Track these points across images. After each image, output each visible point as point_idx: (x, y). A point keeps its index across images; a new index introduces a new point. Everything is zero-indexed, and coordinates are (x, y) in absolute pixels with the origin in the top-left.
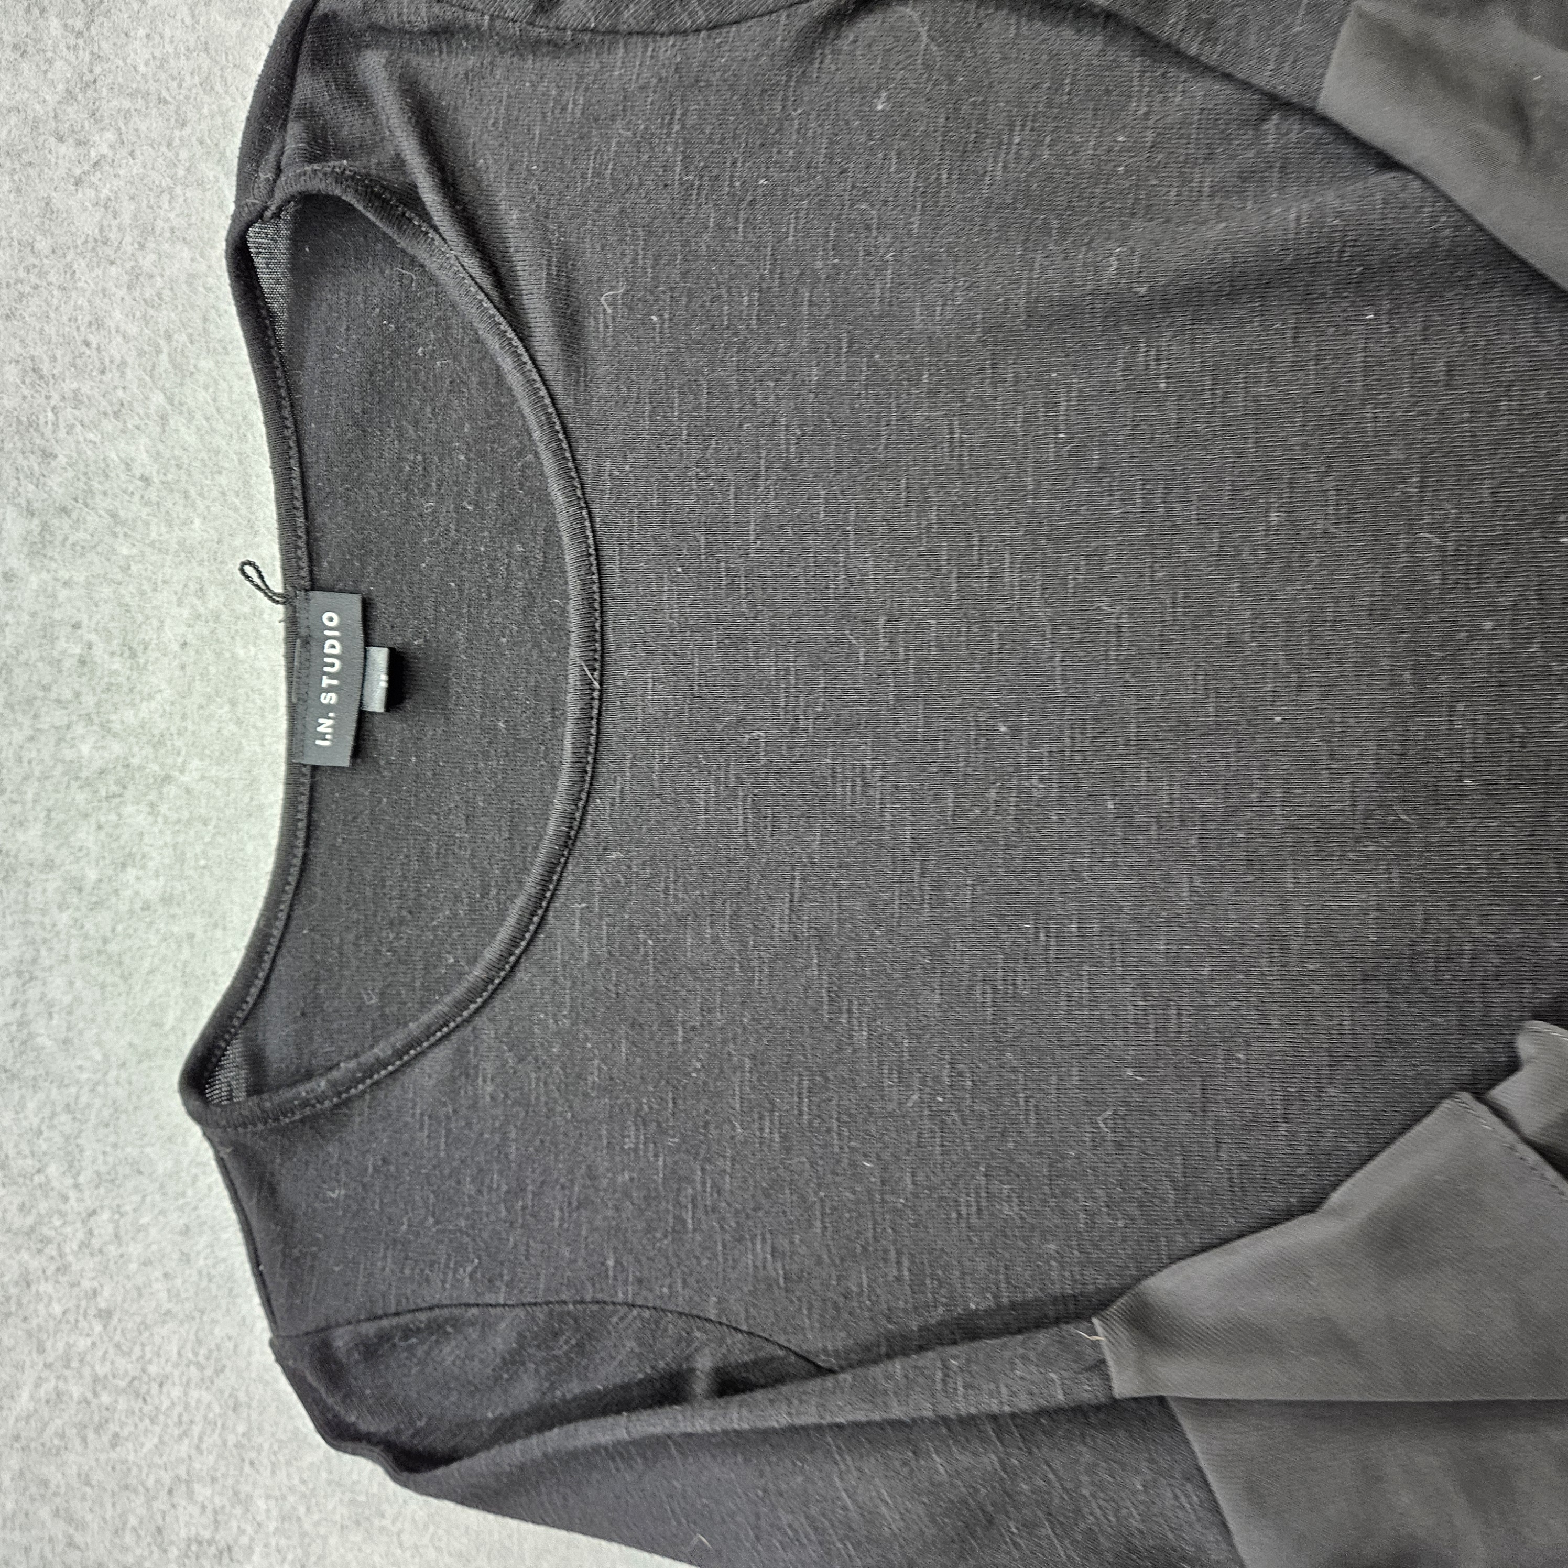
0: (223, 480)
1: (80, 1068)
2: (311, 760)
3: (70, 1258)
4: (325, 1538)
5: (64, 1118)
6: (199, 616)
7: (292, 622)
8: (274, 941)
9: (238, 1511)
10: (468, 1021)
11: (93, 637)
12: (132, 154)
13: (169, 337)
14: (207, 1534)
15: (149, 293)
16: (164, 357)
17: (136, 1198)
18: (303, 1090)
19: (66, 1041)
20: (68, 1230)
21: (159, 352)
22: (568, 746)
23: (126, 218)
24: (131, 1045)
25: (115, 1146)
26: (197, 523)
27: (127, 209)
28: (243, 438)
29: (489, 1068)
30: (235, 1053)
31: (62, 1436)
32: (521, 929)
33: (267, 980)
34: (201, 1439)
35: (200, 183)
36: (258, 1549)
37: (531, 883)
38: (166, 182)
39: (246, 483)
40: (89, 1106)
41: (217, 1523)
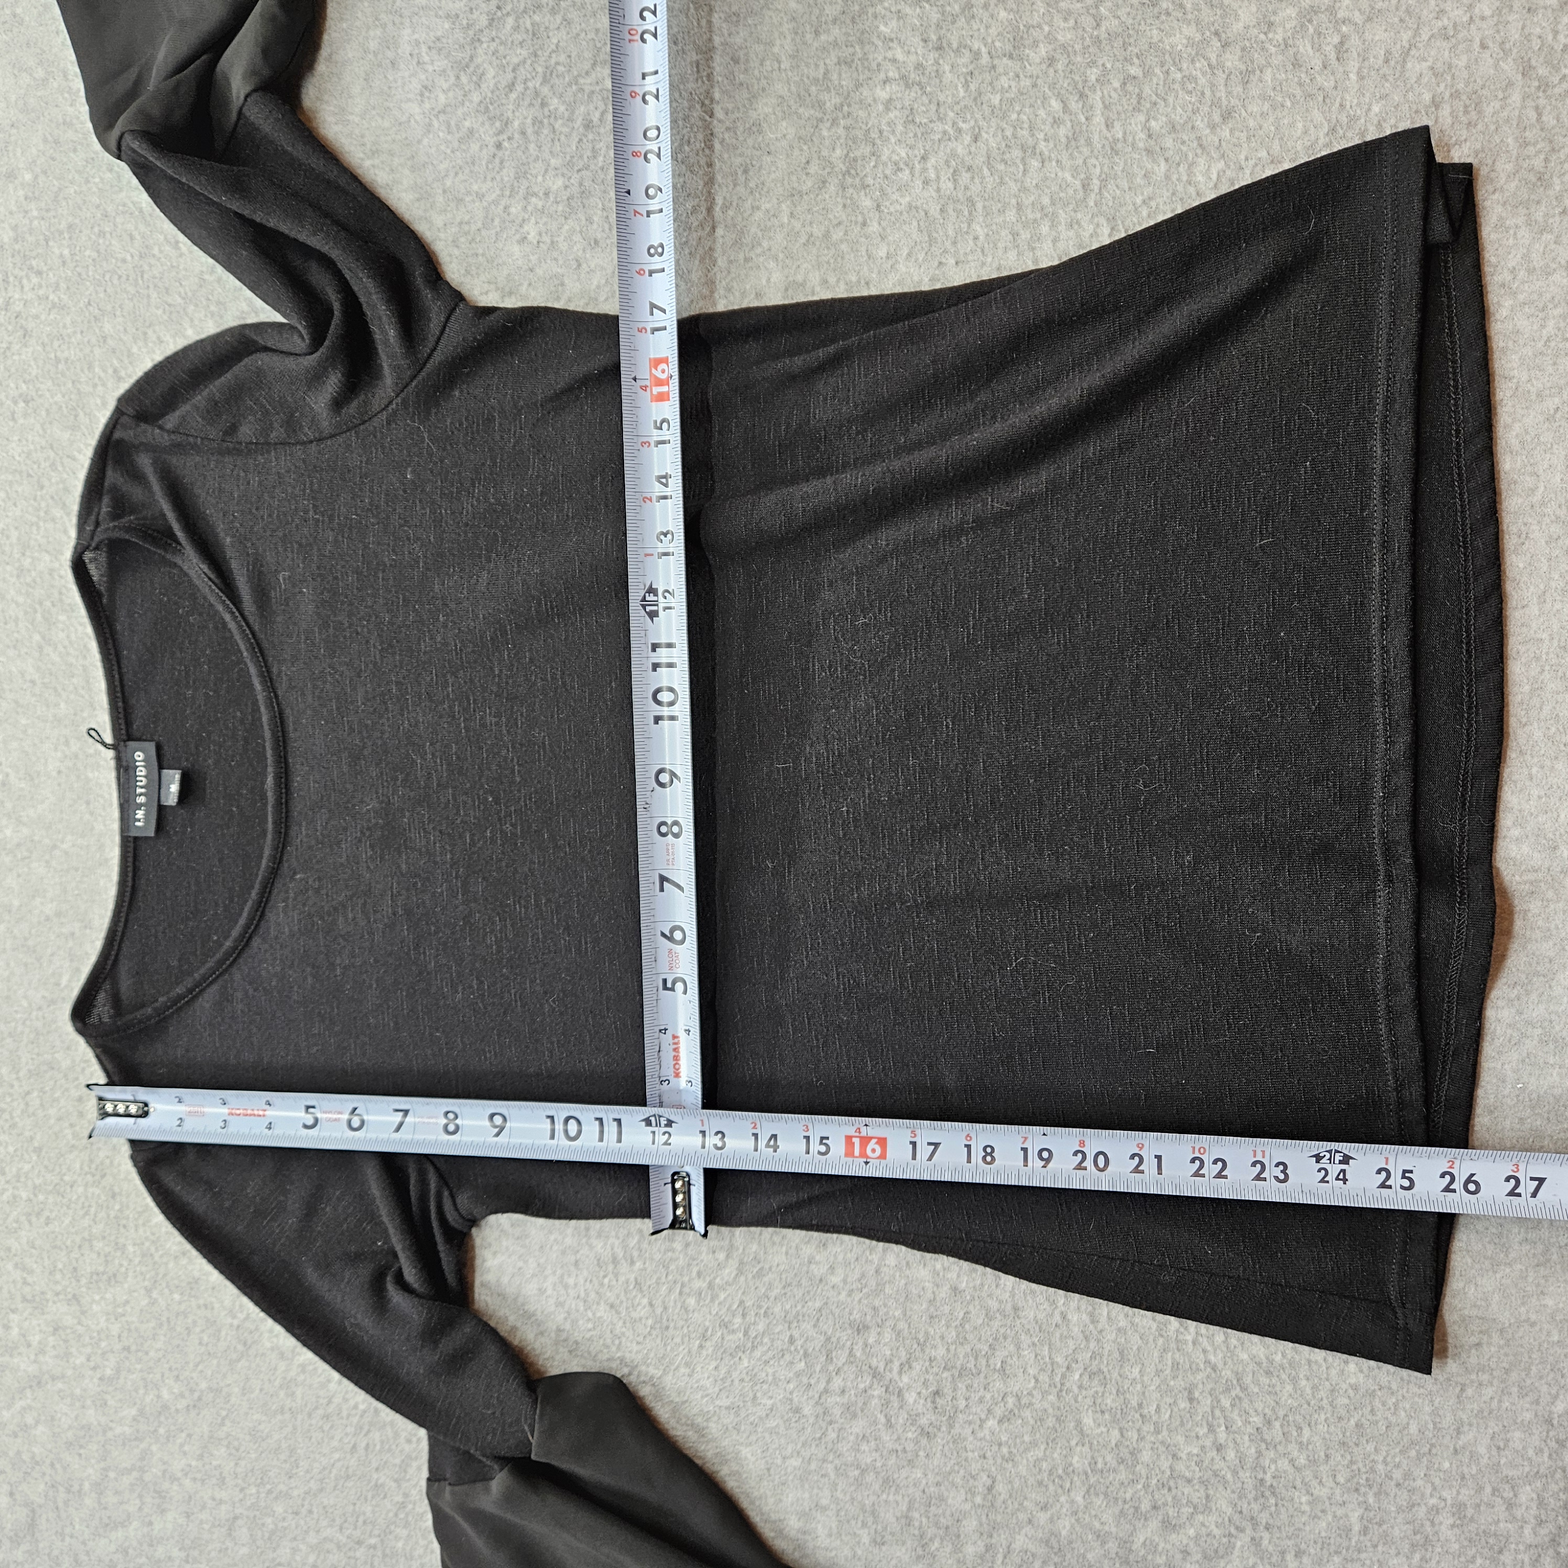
0: (75, 680)
1: (16, 1012)
2: (134, 834)
3: (17, 1119)
4: (166, 1264)
5: (9, 1040)
6: (66, 757)
7: (118, 759)
8: (119, 934)
9: (118, 1254)
10: (226, 970)
11: (9, 770)
12: (15, 504)
13: (41, 603)
14: (101, 1269)
15: (29, 580)
16: (39, 616)
17: (52, 1083)
18: (138, 1015)
19: (8, 997)
20: (15, 1104)
21: (36, 611)
22: (270, 819)
23: (14, 540)
24: (44, 997)
25: (38, 1054)
26: (63, 705)
27: (14, 534)
28: (85, 657)
29: (239, 995)
30: (101, 997)
31: (17, 1221)
32: (251, 919)
33: (117, 955)
34: (95, 1215)
35: (53, 520)
36: (131, 1274)
37: (254, 894)
38: (35, 519)
39: (88, 682)
40: (22, 1033)
41: (107, 1262)
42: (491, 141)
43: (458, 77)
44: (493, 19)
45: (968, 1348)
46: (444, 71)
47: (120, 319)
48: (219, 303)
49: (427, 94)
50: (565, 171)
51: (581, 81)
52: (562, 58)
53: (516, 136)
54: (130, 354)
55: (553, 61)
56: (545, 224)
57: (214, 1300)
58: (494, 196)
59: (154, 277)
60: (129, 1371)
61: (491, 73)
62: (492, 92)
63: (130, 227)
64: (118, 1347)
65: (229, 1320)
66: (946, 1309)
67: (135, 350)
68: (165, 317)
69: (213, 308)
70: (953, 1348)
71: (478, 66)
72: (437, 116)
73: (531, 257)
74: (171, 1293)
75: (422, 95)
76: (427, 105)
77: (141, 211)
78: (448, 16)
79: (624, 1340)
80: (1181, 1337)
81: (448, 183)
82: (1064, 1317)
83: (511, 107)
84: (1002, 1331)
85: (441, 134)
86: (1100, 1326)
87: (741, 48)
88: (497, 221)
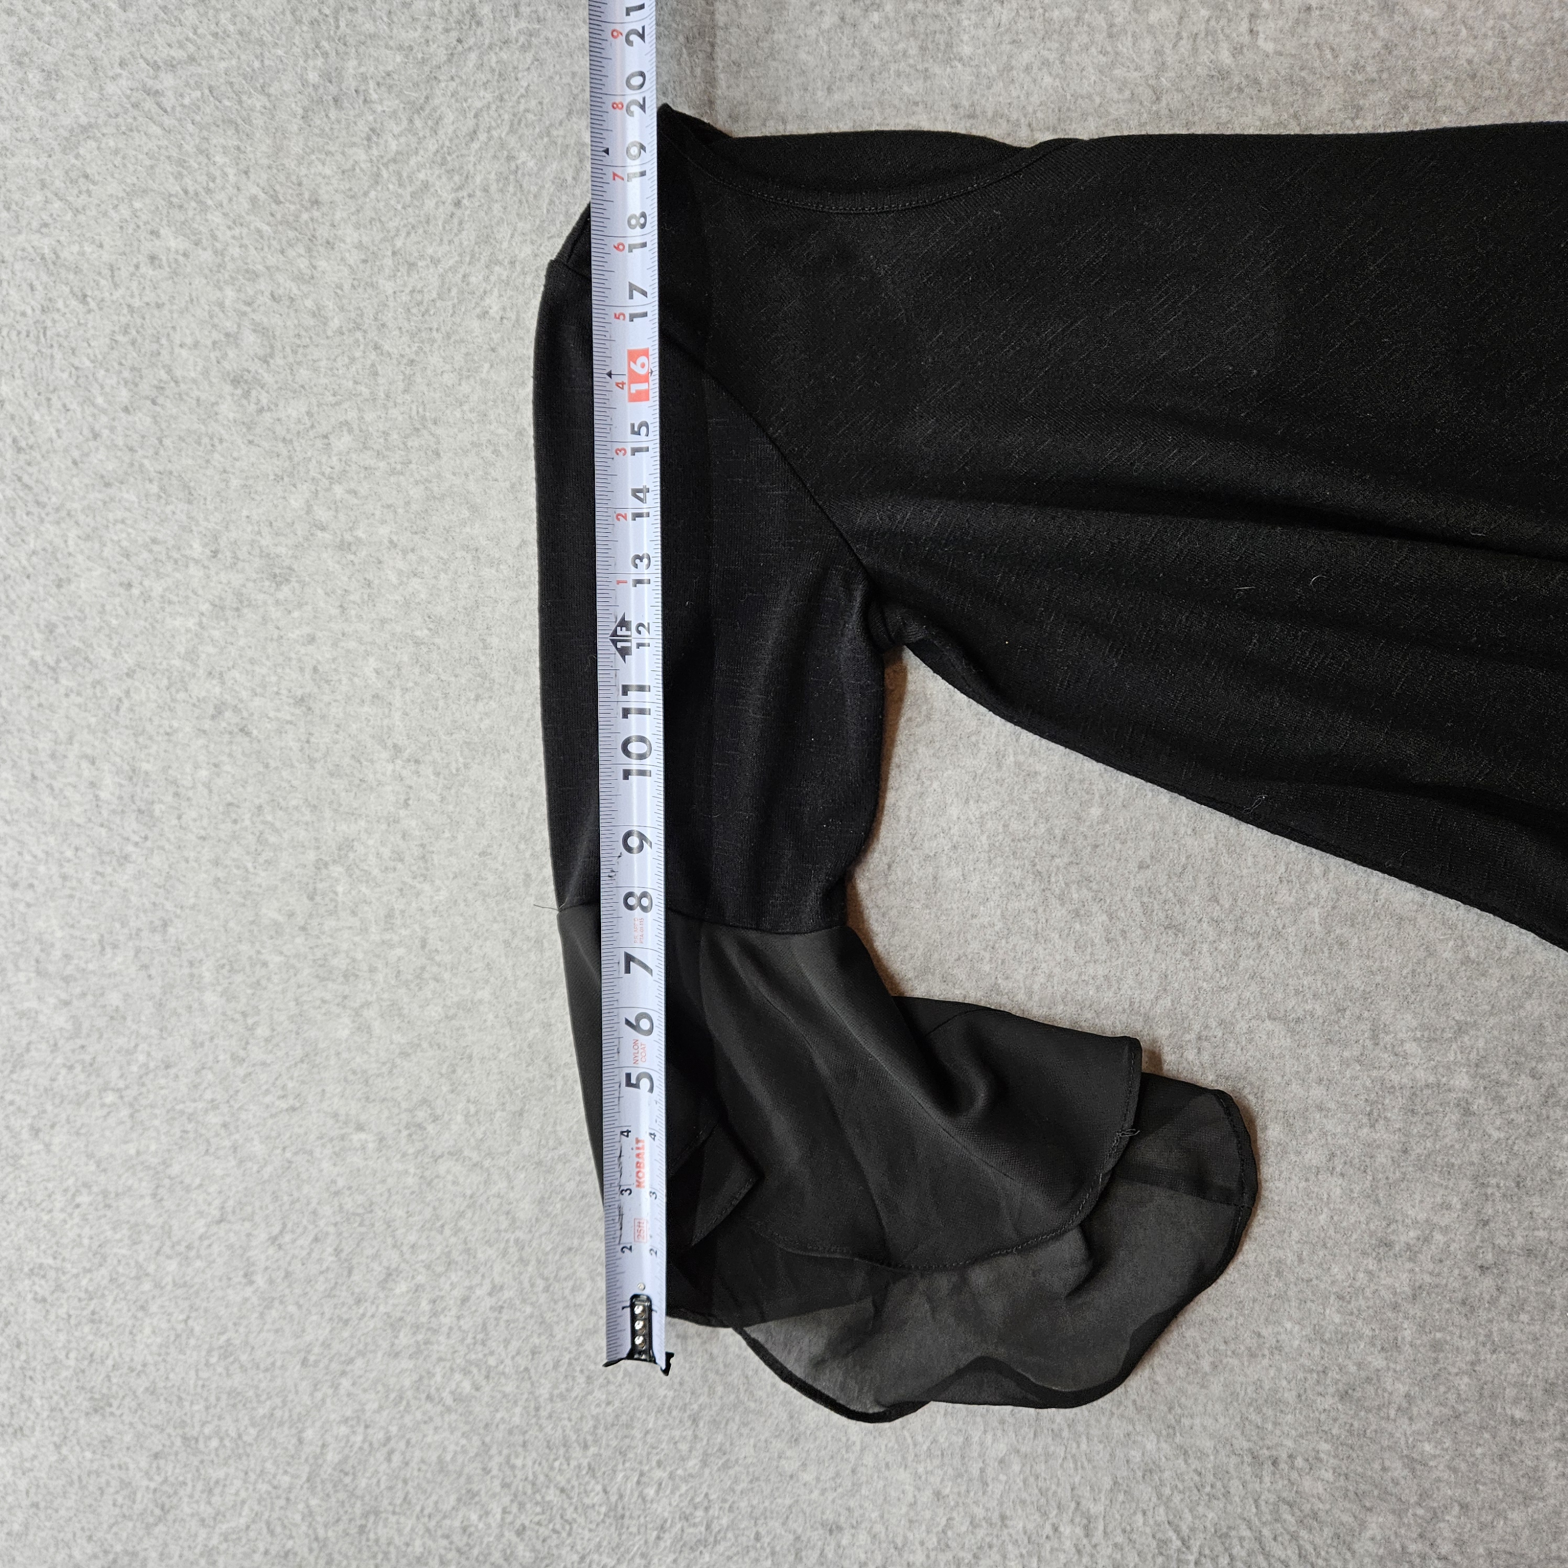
9: (25, 1406)
36: (38, 1428)
41: (12, 1414)
42: (449, 197)
43: (411, 121)
44: (452, 54)
45: (949, 1555)
46: (395, 112)
47: (20, 382)
48: (133, 369)
49: (375, 138)
50: (534, 237)
51: (555, 133)
52: (533, 103)
53: (478, 193)
54: (31, 422)
55: (522, 107)
56: (510, 297)
57: (128, 1460)
58: (451, 262)
59: (58, 335)
60: (39, 1527)
61: (450, 117)
62: (451, 140)
63: (31, 275)
64: (26, 1503)
65: (145, 1483)
66: (928, 1514)
67: (37, 417)
68: (72, 382)
69: (126, 374)
70: (933, 1554)
71: (434, 109)
72: (386, 165)
73: (494, 336)
74: (83, 1450)
75: (369, 139)
76: (375, 152)
77: (43, 258)
78: (400, 48)
79: (575, 1526)
80: (1182, 1557)
81: (399, 243)
82: (1056, 1529)
83: (472, 159)
84: (988, 1539)
85: (391, 186)
86: (1094, 1541)
88: (454, 292)
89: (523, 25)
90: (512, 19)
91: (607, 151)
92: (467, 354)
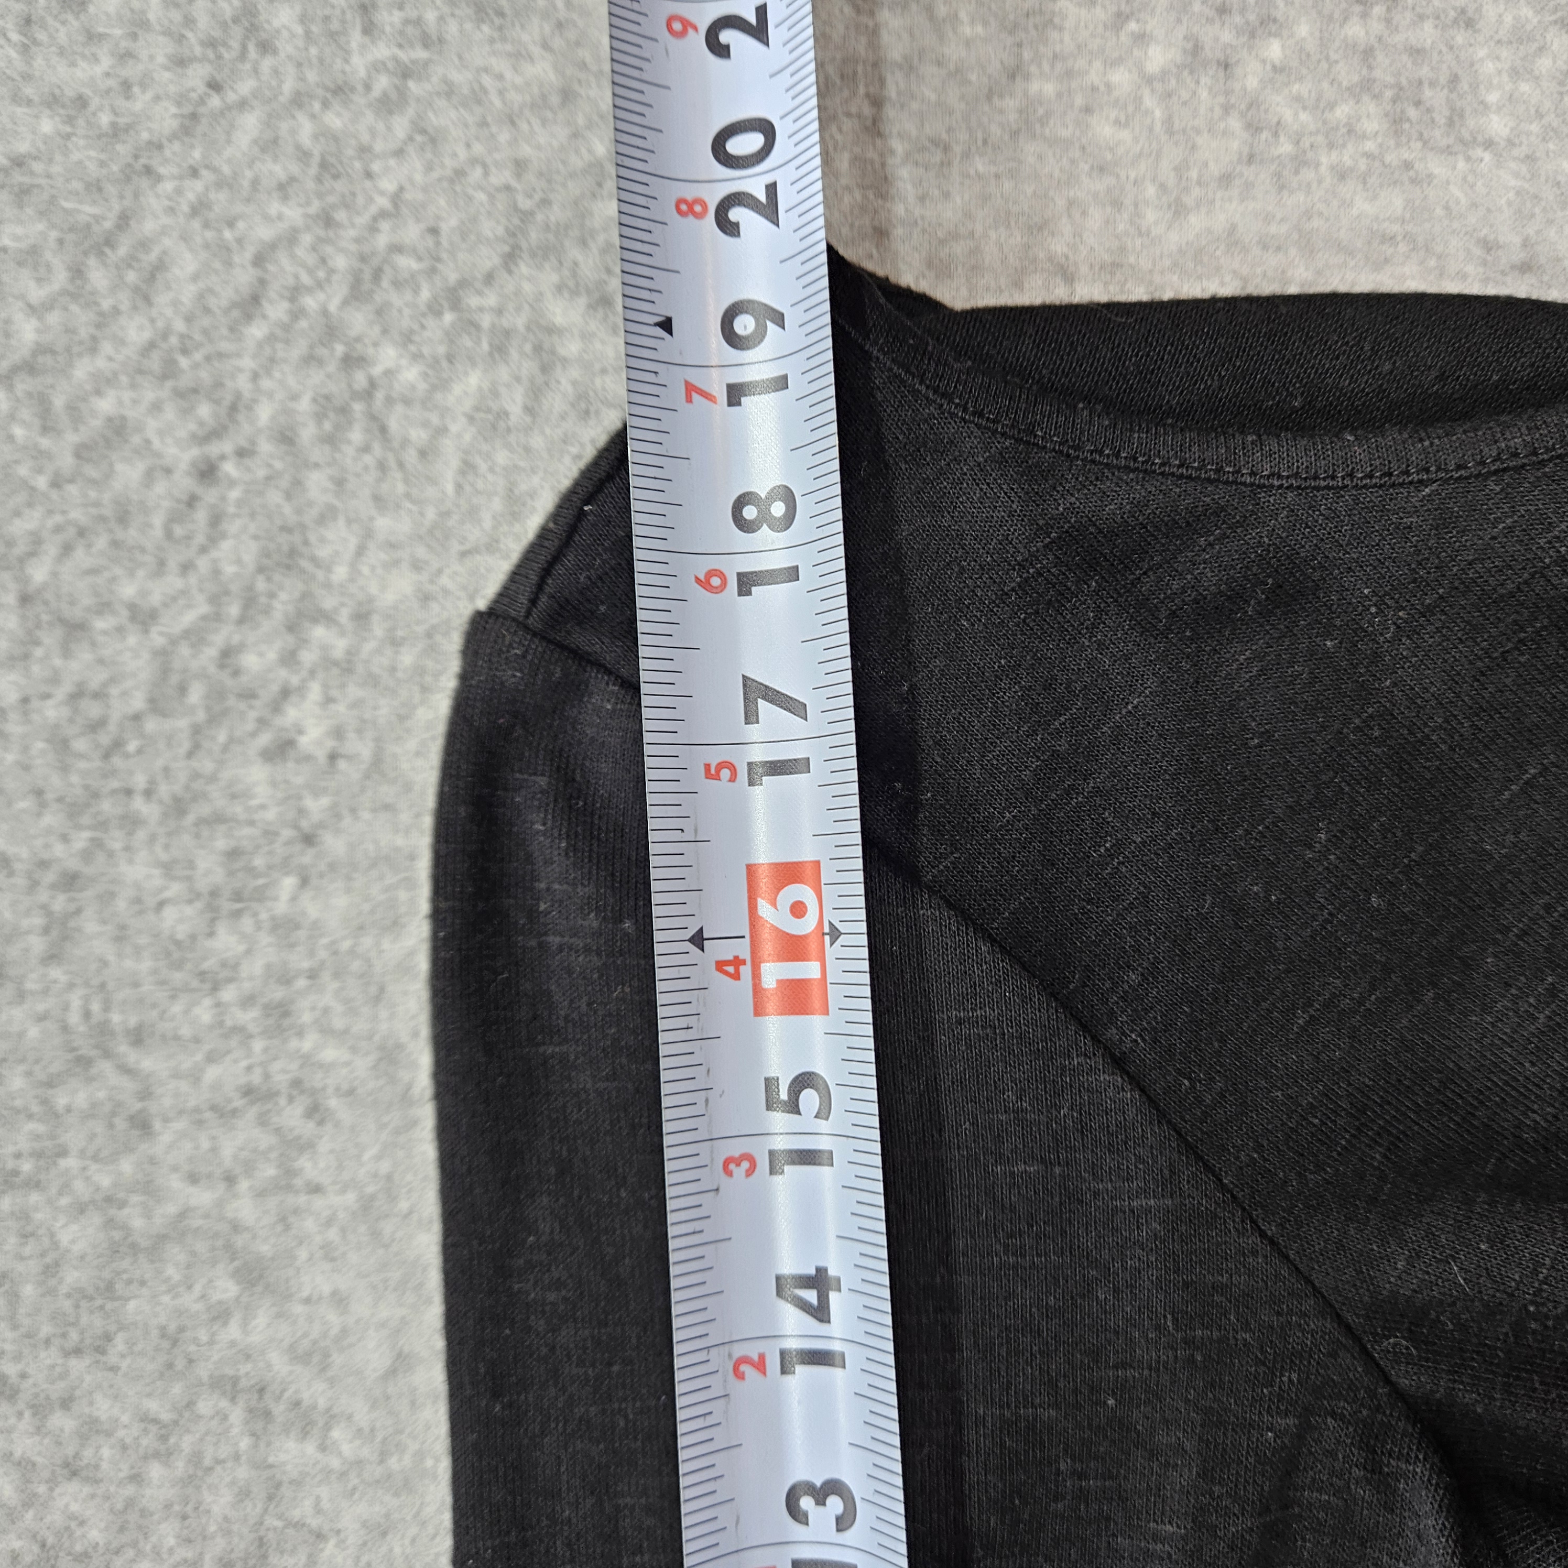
42: (183, 457)
43: (77, 272)
44: (194, 116)
46: (34, 252)
50: (421, 552)
51: (473, 301)
53: (265, 447)
55: (382, 240)
58: (189, 618)
61: (186, 264)
62: (189, 319)
71: (144, 245)
73: (309, 803)
78: (53, 101)
81: (39, 573)
83: (247, 363)
85: (18, 432)
87: (954, 236)
88: (196, 695)
89: (382, 51)
90: (356, 37)
91: (666, 325)
92: (233, 854)
